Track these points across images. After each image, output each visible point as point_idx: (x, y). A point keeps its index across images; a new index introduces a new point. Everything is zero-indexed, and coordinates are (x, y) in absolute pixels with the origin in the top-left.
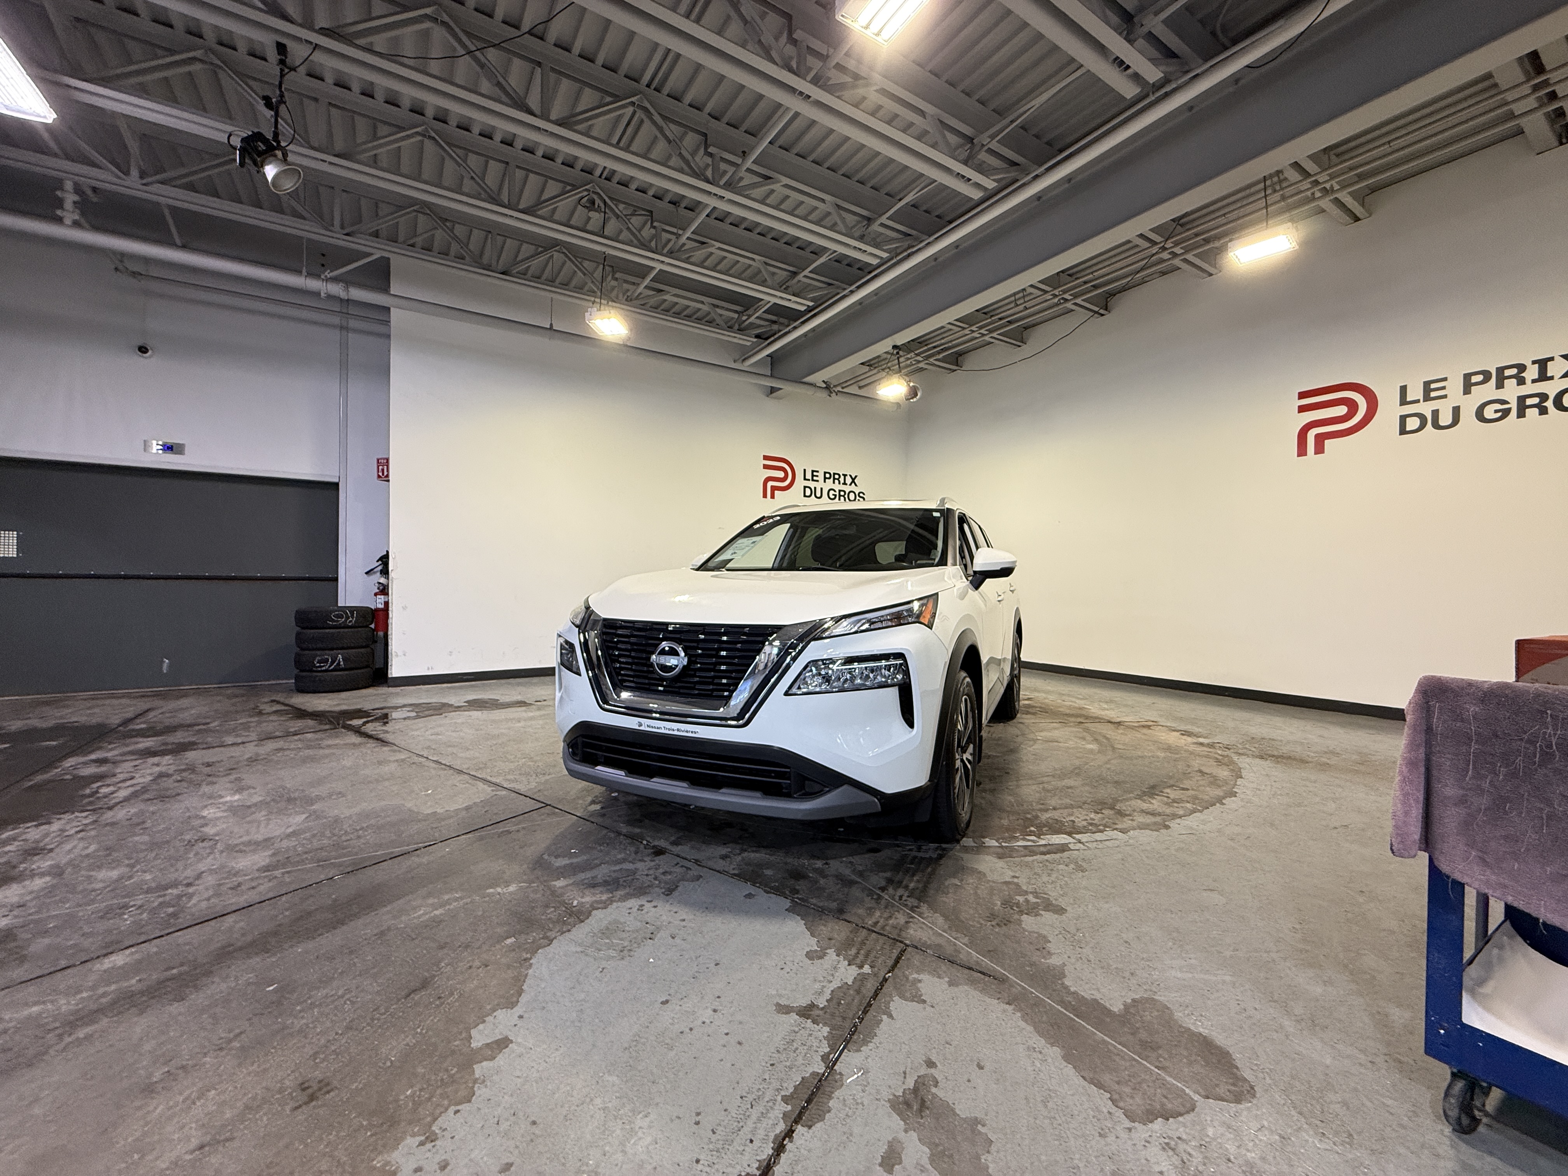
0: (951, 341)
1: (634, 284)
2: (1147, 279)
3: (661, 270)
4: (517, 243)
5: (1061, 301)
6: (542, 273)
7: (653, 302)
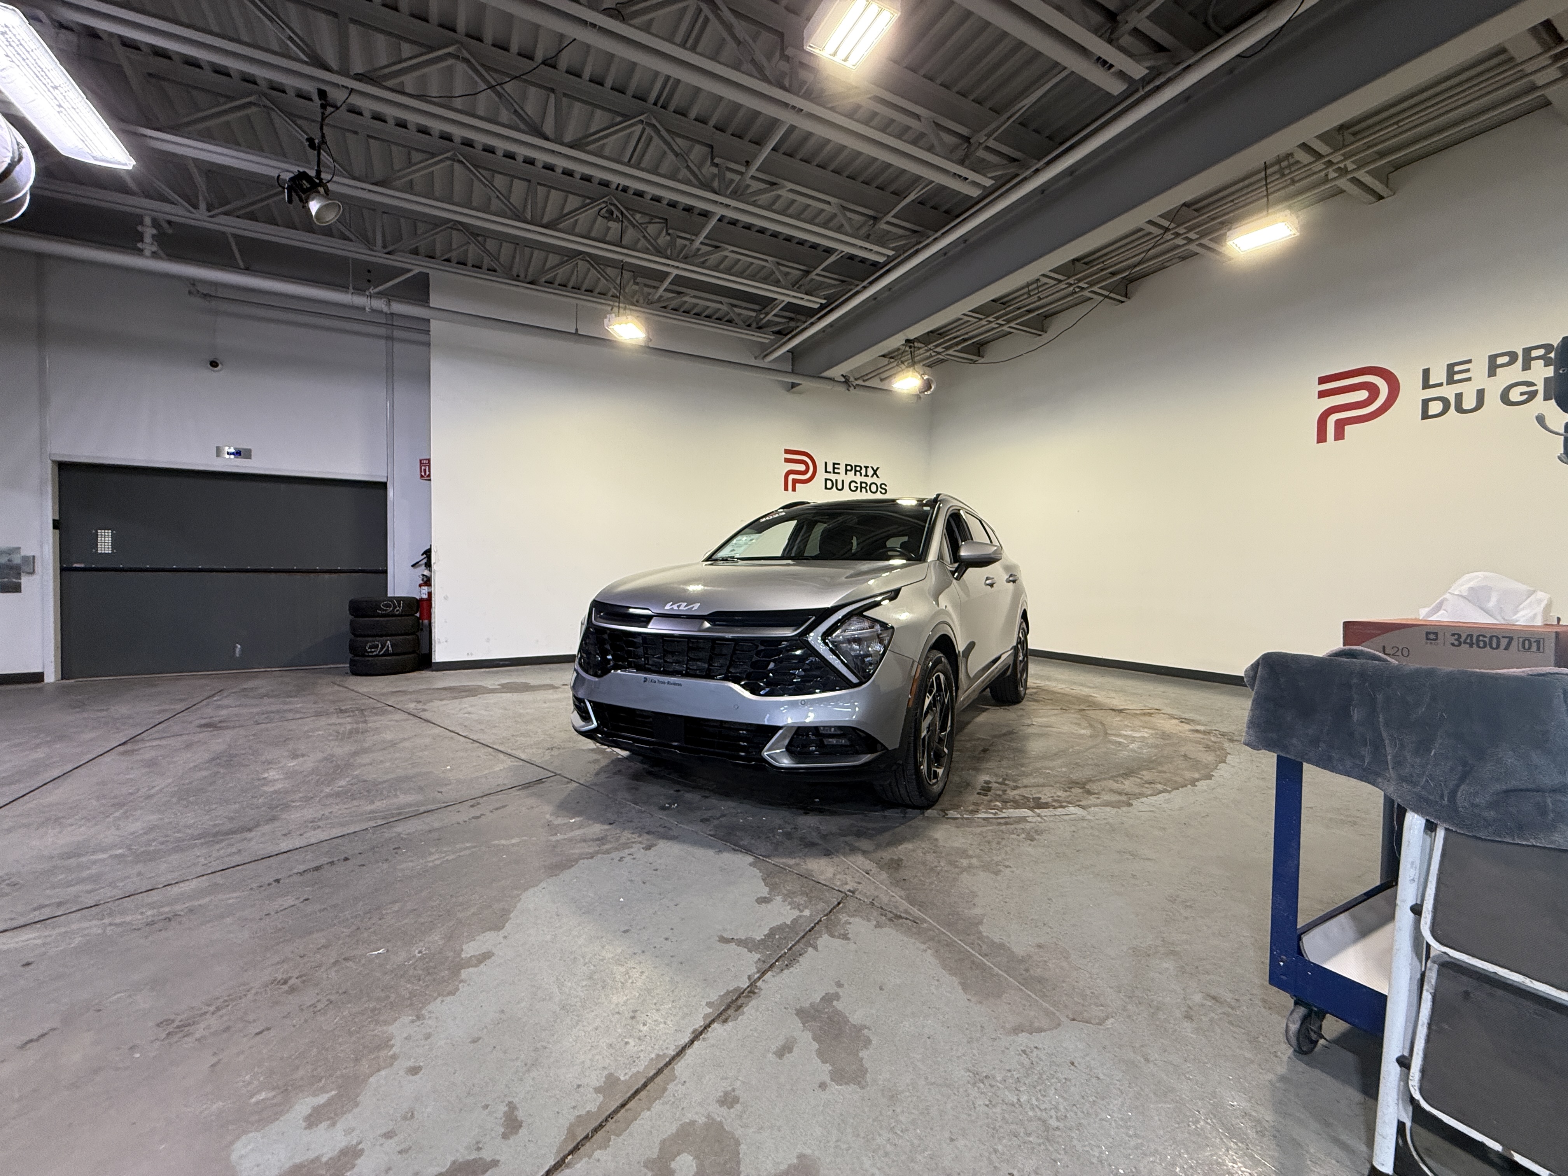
0: (967, 333)
1: (655, 287)
2: (1168, 264)
3: (677, 275)
4: (543, 254)
5: (1077, 290)
6: (569, 281)
7: (674, 304)
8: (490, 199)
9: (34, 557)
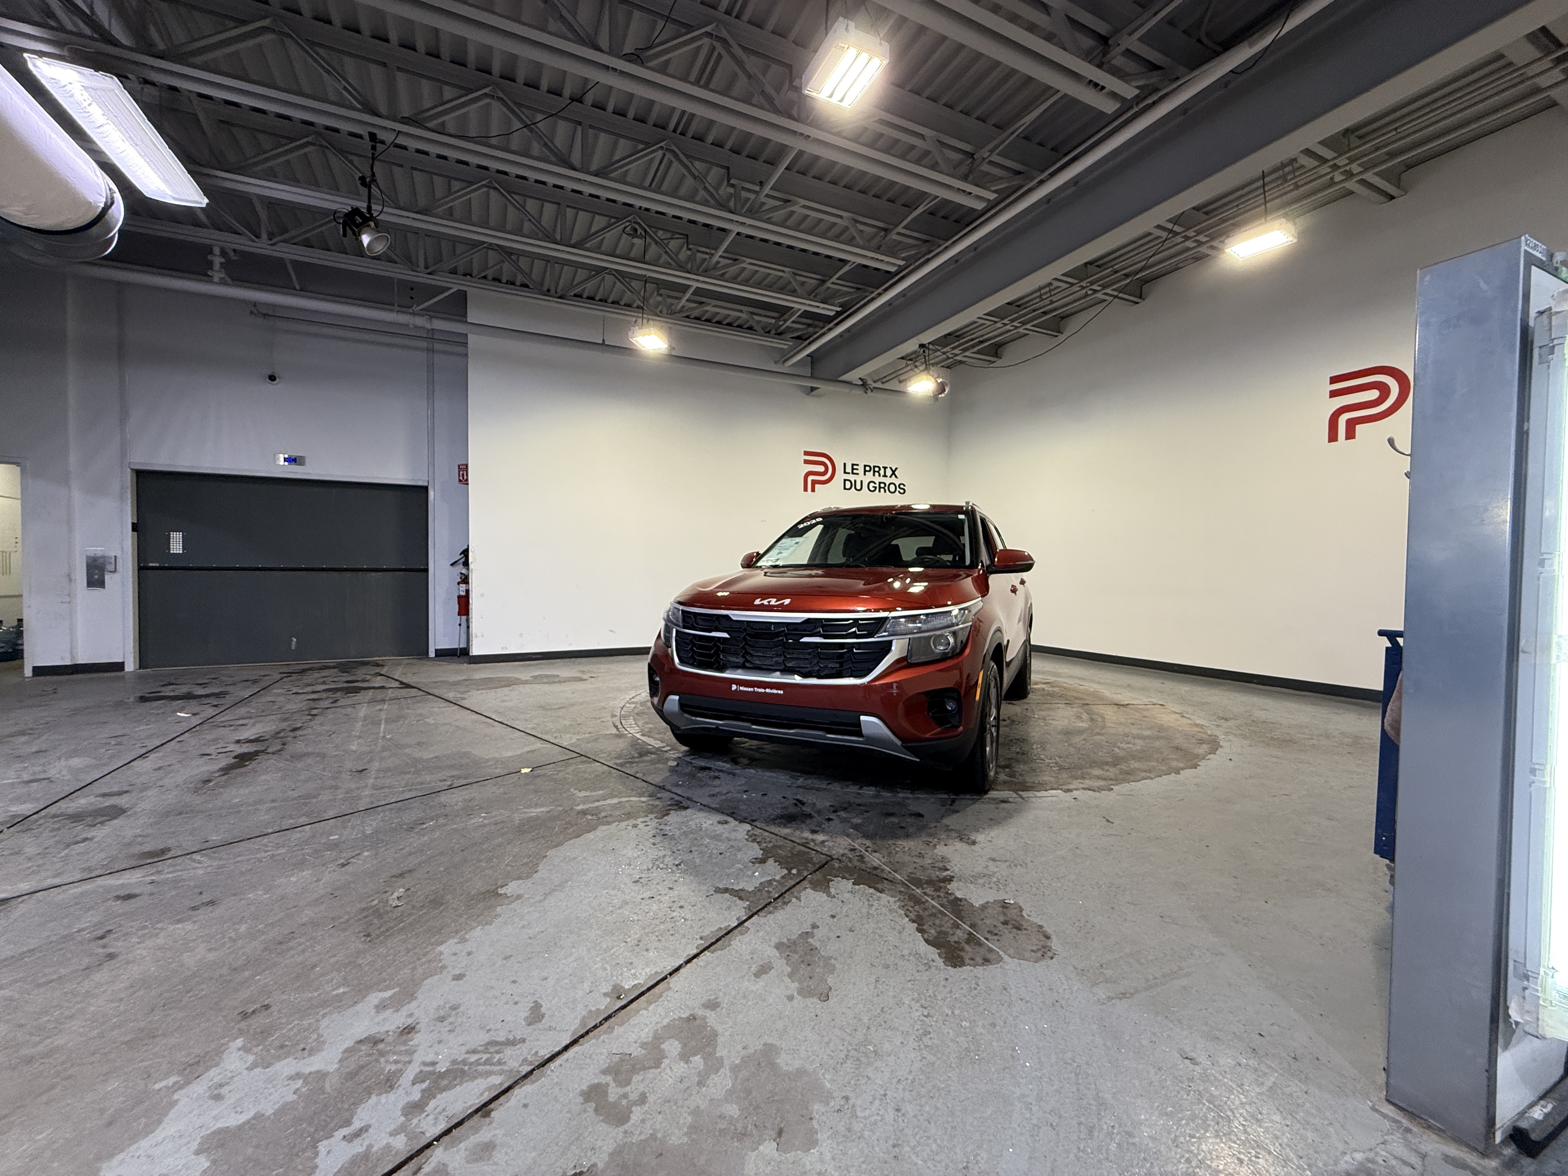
0: (983, 336)
1: (677, 299)
2: (1181, 265)
3: (696, 287)
4: (571, 271)
5: (1090, 292)
6: (596, 293)
7: (696, 313)
8: (522, 221)
9: (115, 557)
